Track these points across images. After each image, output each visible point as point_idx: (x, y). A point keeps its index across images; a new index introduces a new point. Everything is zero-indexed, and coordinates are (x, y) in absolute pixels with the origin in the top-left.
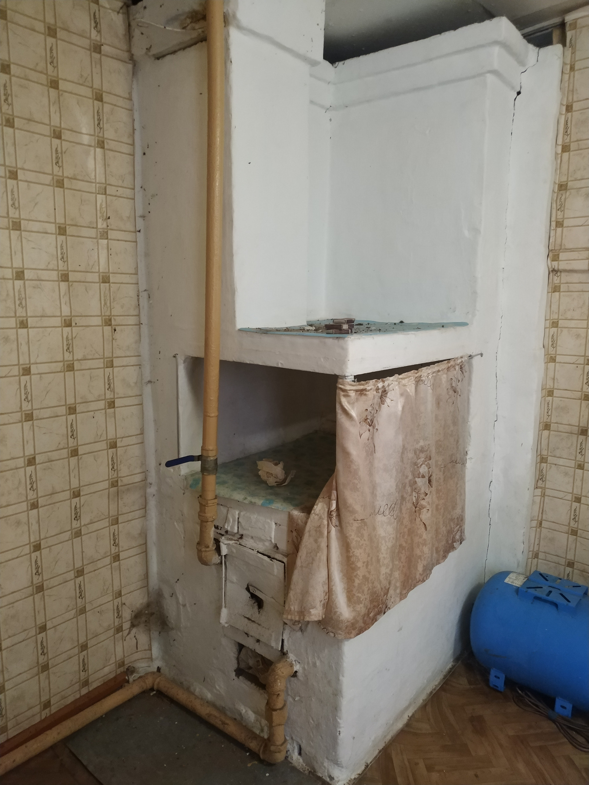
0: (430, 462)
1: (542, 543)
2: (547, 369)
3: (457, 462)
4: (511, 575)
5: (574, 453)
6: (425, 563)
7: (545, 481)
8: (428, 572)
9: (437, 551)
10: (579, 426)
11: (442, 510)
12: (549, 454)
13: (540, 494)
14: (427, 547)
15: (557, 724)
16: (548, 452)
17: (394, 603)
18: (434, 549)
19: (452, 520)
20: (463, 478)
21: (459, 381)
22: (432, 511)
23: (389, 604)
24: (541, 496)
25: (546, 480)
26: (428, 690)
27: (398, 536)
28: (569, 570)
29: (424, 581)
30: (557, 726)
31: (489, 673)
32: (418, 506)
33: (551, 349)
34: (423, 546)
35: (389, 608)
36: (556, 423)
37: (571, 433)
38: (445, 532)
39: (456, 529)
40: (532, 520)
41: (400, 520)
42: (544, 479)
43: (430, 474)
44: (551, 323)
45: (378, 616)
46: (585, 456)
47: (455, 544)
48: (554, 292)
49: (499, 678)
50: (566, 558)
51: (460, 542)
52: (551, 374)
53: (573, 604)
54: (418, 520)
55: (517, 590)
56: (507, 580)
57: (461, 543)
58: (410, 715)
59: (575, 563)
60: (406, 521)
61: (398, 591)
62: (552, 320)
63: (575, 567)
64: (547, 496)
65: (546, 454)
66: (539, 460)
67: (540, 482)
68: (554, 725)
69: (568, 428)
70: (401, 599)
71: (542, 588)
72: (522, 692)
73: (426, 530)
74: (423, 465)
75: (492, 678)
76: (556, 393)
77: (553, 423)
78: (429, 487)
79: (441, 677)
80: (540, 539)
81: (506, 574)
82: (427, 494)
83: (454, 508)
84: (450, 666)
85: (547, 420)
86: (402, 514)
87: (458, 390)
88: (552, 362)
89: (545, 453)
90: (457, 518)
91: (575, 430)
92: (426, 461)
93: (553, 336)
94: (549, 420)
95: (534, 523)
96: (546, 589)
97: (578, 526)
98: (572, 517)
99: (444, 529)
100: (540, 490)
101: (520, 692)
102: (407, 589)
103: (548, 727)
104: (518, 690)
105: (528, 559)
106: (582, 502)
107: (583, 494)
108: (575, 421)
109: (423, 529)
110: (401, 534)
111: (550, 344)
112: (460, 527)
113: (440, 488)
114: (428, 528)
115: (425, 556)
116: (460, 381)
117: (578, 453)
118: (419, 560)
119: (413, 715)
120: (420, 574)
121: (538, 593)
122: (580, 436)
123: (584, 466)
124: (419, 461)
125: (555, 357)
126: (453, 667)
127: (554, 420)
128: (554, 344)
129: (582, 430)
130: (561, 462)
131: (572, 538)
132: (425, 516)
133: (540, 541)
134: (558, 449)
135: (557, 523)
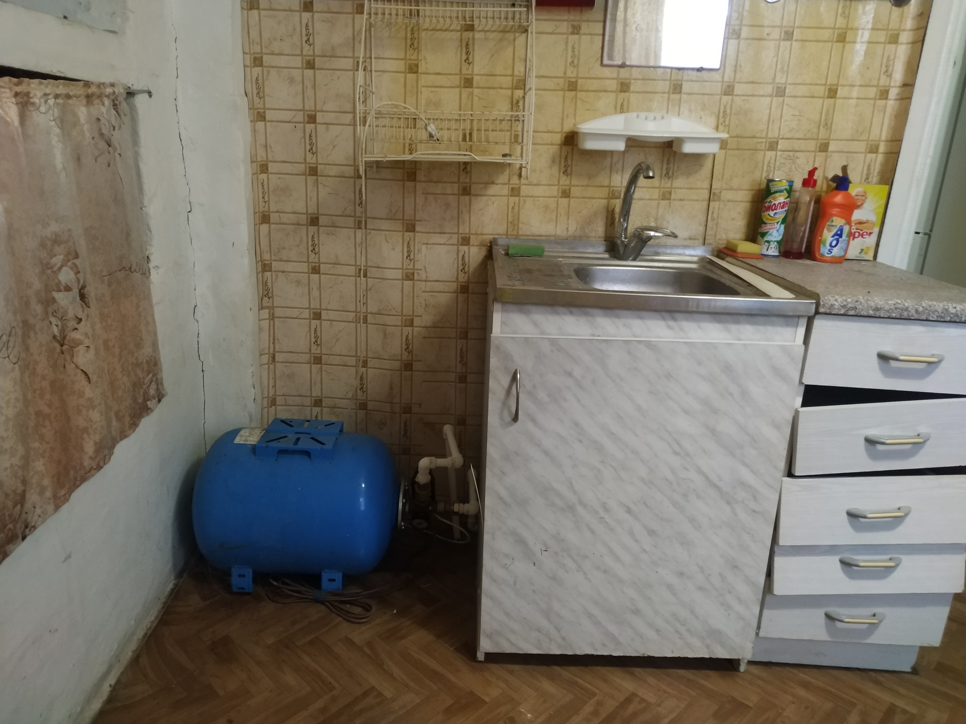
0: (77, 262)
1: (279, 384)
2: (255, 131)
3: (133, 270)
4: (242, 432)
5: (305, 252)
6: (97, 438)
7: (272, 297)
8: (106, 452)
9: (119, 418)
10: (307, 213)
11: (117, 350)
12: (273, 258)
13: (268, 317)
14: (96, 411)
15: (328, 604)
16: (271, 256)
17: (44, 517)
18: (112, 414)
19: (138, 365)
20: (148, 296)
21: (114, 128)
22: (96, 349)
23: (33, 519)
24: (269, 319)
25: (273, 295)
26: (140, 634)
27: (29, 396)
28: (316, 410)
29: (99, 468)
30: (328, 607)
31: (230, 575)
32: (66, 342)
33: (257, 100)
34: (88, 411)
35: (34, 527)
36: (276, 212)
37: (298, 224)
38: (128, 385)
39: (147, 380)
40: (261, 355)
41: (27, 366)
42: (270, 295)
43: (81, 282)
44: (252, 60)
45: (11, 546)
46: (319, 255)
47: (149, 403)
48: (251, 9)
49: (244, 576)
50: (311, 396)
51: (157, 399)
52: (261, 139)
53: (329, 446)
54: (70, 367)
55: (254, 449)
56: (238, 440)
57: (159, 401)
58: (113, 682)
59: (324, 399)
60: (43, 367)
61: (48, 494)
62: (253, 54)
63: (324, 405)
64: (278, 317)
65: (269, 259)
66: (260, 269)
67: (266, 299)
68: (323, 608)
69: (293, 218)
70: (57, 508)
71: (287, 437)
72: (277, 582)
73: (90, 382)
74: (65, 268)
75: (235, 580)
76: (272, 167)
77: (272, 212)
78: (83, 307)
79: (159, 606)
80: (275, 378)
81: (236, 432)
82: (81, 320)
83: (138, 346)
84: (170, 586)
85: (264, 209)
86: (32, 354)
87: (115, 142)
88: (261, 121)
89: (267, 257)
90: (147, 362)
91: (303, 219)
92: (69, 261)
93: (257, 79)
94: (266, 209)
95: (265, 359)
96: (292, 437)
97: (321, 351)
98: (313, 340)
99: (125, 379)
100: (267, 311)
101: (275, 583)
102: (67, 486)
103: (316, 612)
104: (272, 581)
105: (263, 409)
106: (323, 318)
107: (323, 307)
108: (300, 207)
109: (84, 382)
110: (35, 392)
111: (255, 92)
112: (155, 375)
113: (106, 311)
114: (94, 378)
115: (95, 426)
116: (116, 129)
117: (310, 252)
118: (85, 436)
119: (118, 681)
120: (91, 458)
121: (283, 444)
122: (310, 228)
123: (319, 269)
124: (54, 260)
125: (264, 112)
126: (176, 585)
127: (273, 208)
128: (260, 94)
129: (312, 219)
130: (290, 267)
131: (315, 368)
132: (84, 358)
133: (275, 382)
134: (284, 249)
135: (296, 353)
